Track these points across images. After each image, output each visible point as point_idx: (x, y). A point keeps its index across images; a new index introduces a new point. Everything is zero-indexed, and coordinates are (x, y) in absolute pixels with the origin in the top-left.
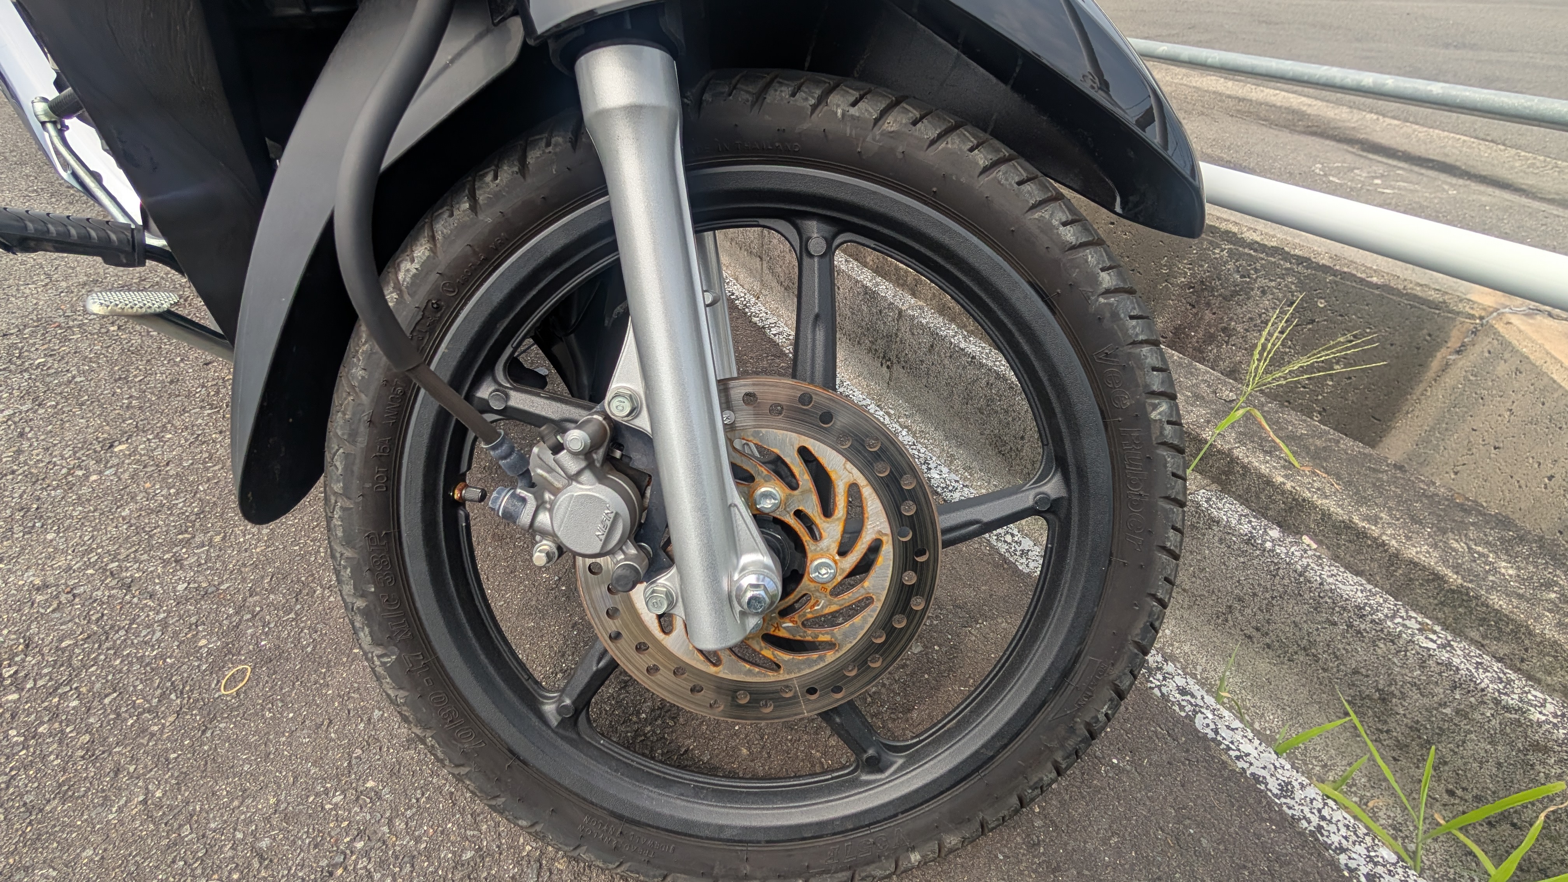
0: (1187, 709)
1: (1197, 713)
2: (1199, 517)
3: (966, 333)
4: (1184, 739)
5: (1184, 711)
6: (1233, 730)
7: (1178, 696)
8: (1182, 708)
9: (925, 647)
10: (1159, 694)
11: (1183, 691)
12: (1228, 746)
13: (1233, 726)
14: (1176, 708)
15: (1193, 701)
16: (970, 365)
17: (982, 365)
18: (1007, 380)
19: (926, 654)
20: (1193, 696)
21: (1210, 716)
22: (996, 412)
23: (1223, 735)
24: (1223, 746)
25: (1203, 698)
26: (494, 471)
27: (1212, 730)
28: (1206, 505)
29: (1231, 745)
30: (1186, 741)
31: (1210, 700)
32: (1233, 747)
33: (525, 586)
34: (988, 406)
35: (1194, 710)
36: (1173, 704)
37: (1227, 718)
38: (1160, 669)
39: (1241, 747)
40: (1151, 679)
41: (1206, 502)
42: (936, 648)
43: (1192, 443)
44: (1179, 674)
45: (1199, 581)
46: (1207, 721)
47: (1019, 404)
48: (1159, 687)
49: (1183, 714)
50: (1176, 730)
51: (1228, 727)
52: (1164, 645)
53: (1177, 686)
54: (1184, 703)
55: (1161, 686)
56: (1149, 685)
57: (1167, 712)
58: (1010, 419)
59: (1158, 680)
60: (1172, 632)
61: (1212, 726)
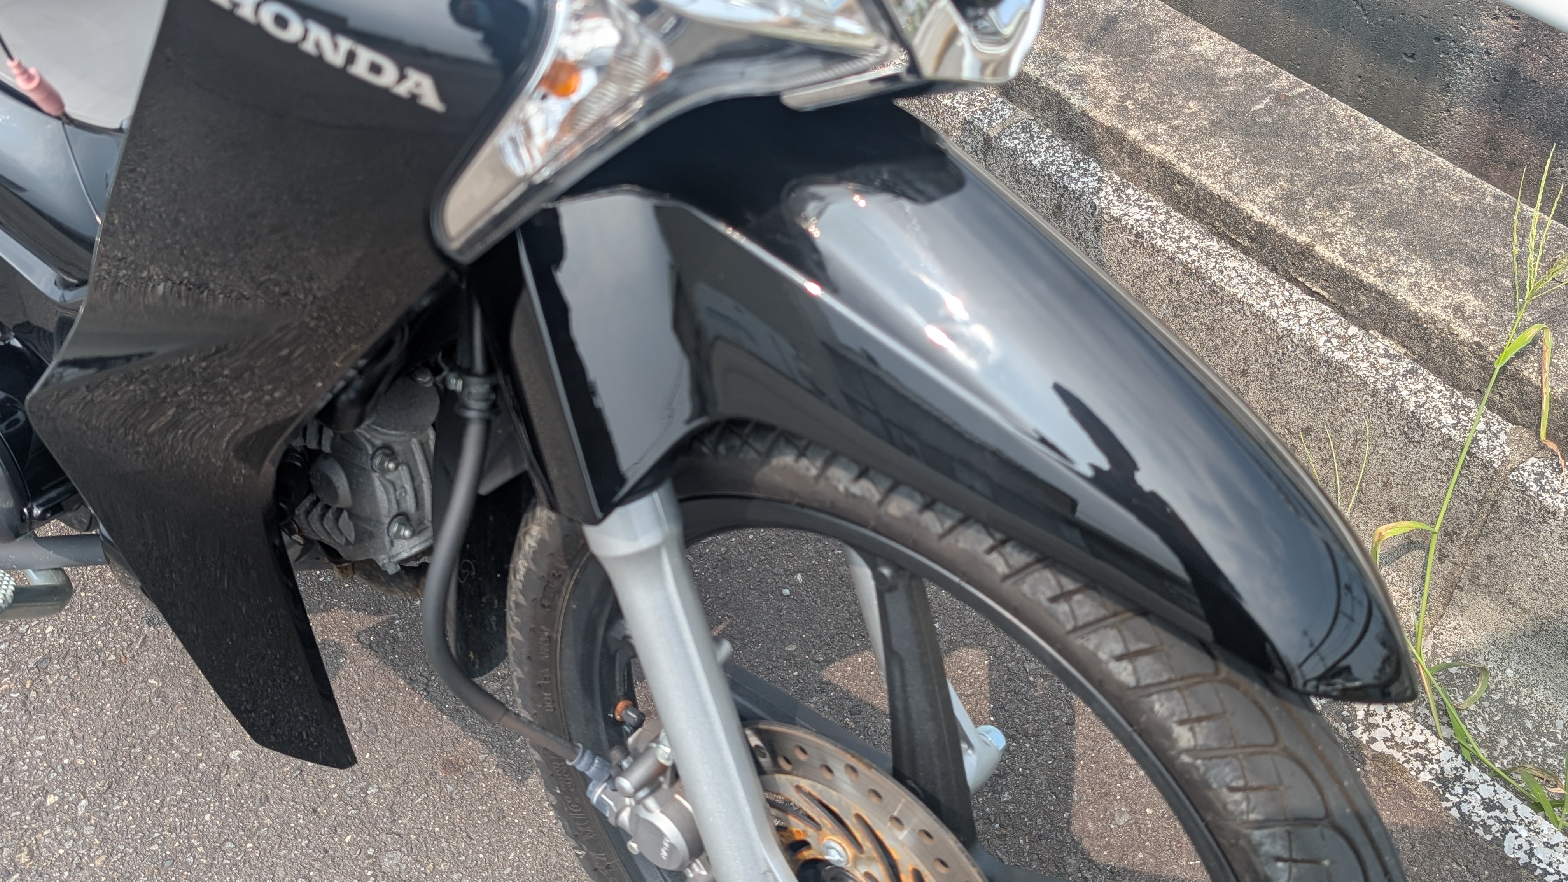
0: (1494, 829)
1: (1507, 833)
2: (1528, 506)
3: (1117, 179)
4: (1487, 873)
5: (1490, 833)
6: (1552, 847)
7: (1483, 813)
8: (1487, 829)
9: (1132, 812)
10: (1457, 816)
11: (1489, 805)
12: (1544, 870)
13: (1552, 842)
14: (1480, 831)
15: (1502, 816)
16: (1134, 246)
17: (1156, 250)
18: (1203, 279)
19: (1136, 823)
20: (1503, 809)
21: (1524, 833)
22: (1194, 328)
23: (1540, 857)
24: (1539, 872)
25: (1515, 810)
26: (389, 649)
27: (1525, 852)
28: (1535, 488)
29: (1548, 869)
30: (1490, 875)
31: (1525, 811)
32: (1551, 870)
33: (530, 837)
34: (1177, 316)
35: (1503, 829)
36: (1476, 827)
37: (1546, 832)
38: (1459, 778)
39: (1562, 869)
40: (1448, 795)
41: (1536, 481)
42: (1149, 811)
43: (1511, 384)
44: (1485, 781)
45: (1542, 597)
46: (1520, 841)
47: (1230, 319)
48: (1458, 806)
49: (1489, 837)
50: (1478, 862)
51: (1546, 844)
52: (1506, 694)
53: (1483, 799)
54: (1490, 822)
55: (1460, 803)
56: (1445, 804)
57: (1467, 840)
58: (1219, 341)
59: (1457, 795)
60: (1516, 671)
61: (1526, 847)
